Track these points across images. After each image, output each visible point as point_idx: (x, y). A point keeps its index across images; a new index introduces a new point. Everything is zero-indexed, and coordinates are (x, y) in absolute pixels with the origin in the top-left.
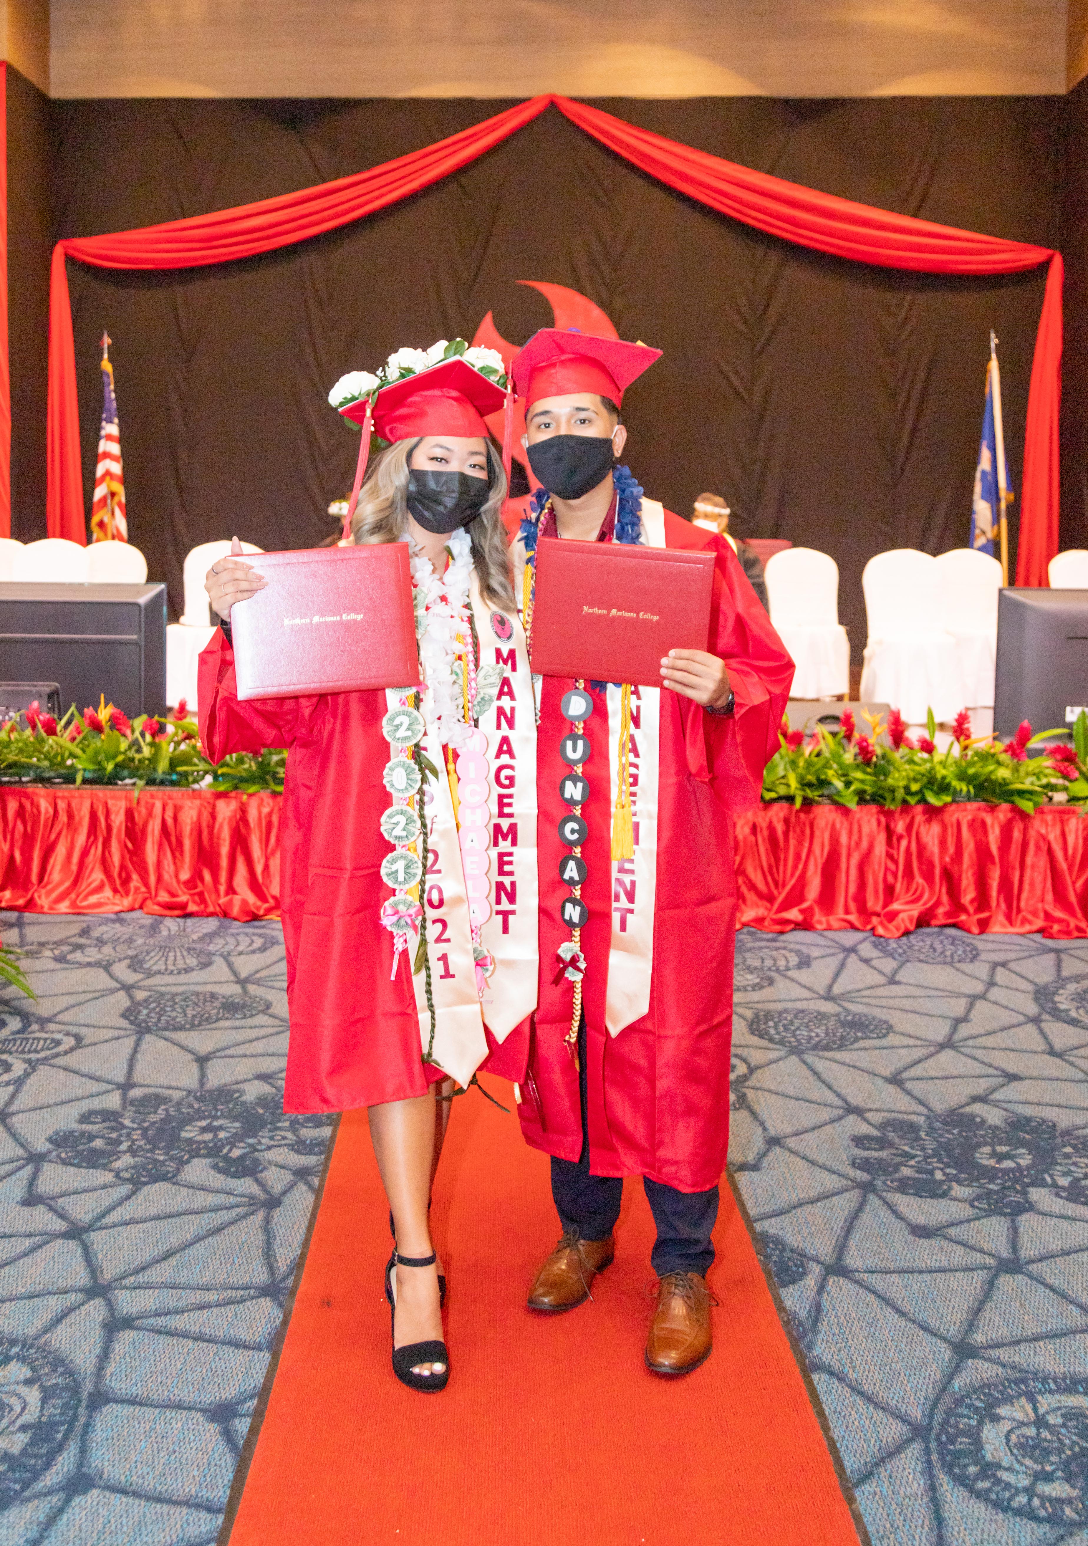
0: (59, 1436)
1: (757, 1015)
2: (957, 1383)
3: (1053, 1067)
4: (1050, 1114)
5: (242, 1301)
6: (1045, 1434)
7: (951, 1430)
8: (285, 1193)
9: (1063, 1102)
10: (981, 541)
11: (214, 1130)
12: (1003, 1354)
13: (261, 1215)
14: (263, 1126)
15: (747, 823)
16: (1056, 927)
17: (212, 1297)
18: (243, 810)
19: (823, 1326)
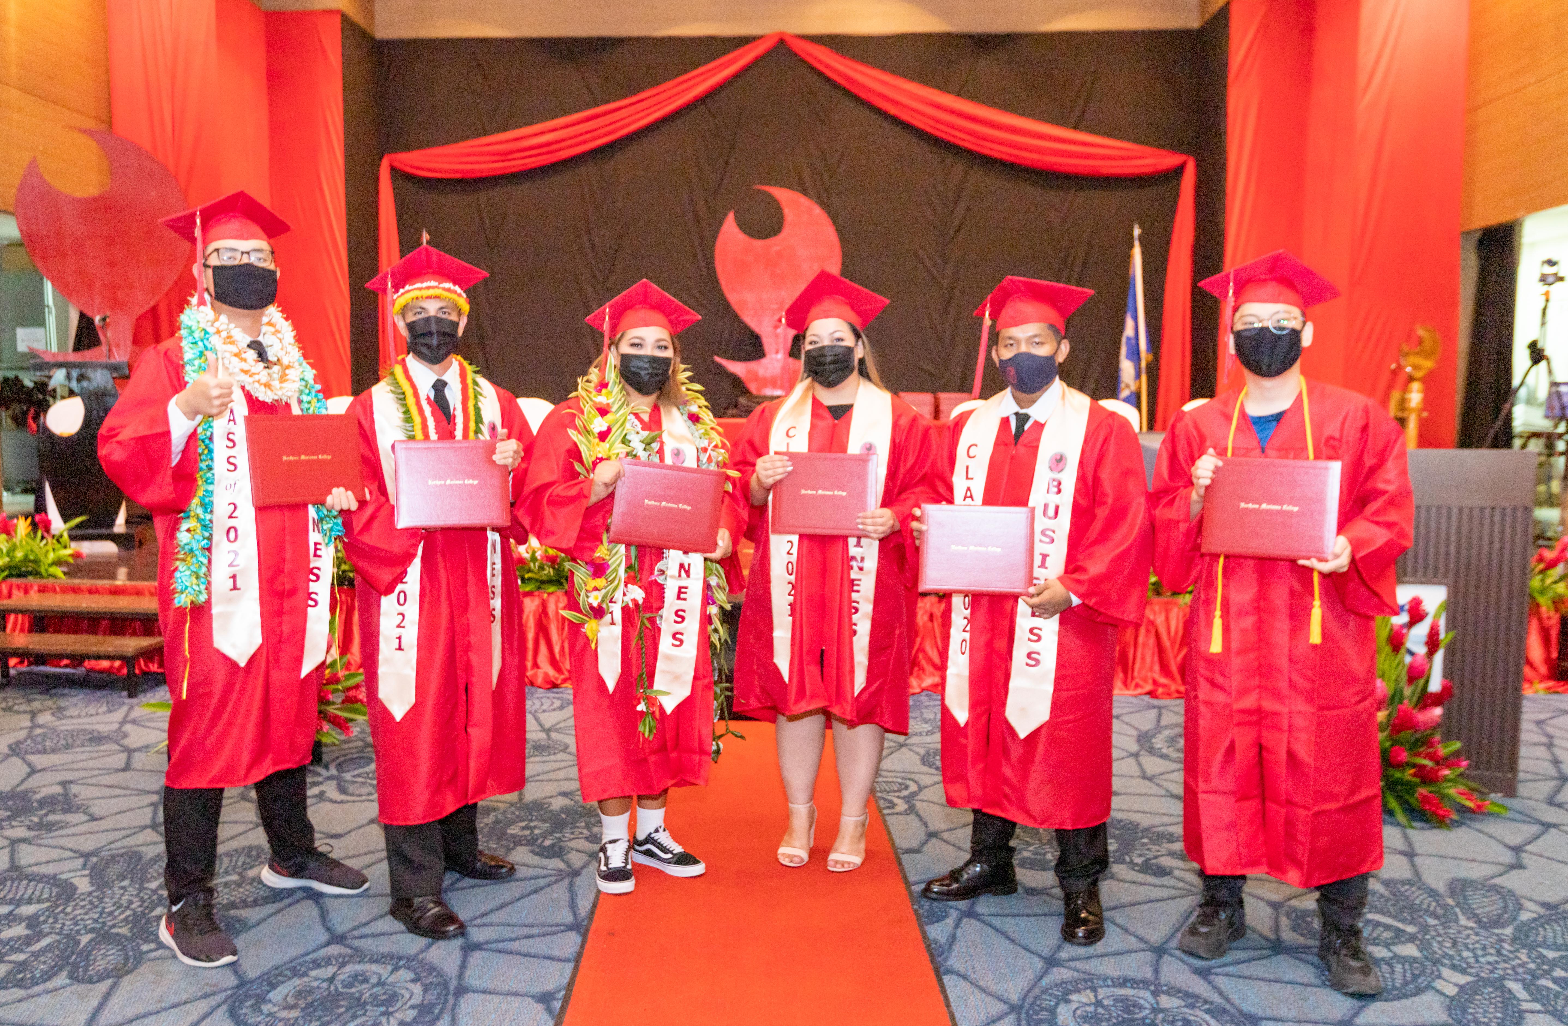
0: (437, 1011)
1: (928, 752)
2: (1044, 982)
3: (1145, 787)
4: (1135, 817)
5: (556, 933)
6: (1100, 1010)
7: (1037, 1008)
8: (583, 868)
9: (1146, 809)
10: (1125, 393)
11: (532, 829)
12: (1078, 965)
13: (566, 882)
14: (566, 825)
15: (926, 612)
16: (1160, 690)
17: (535, 931)
18: (544, 605)
19: (956, 947)
